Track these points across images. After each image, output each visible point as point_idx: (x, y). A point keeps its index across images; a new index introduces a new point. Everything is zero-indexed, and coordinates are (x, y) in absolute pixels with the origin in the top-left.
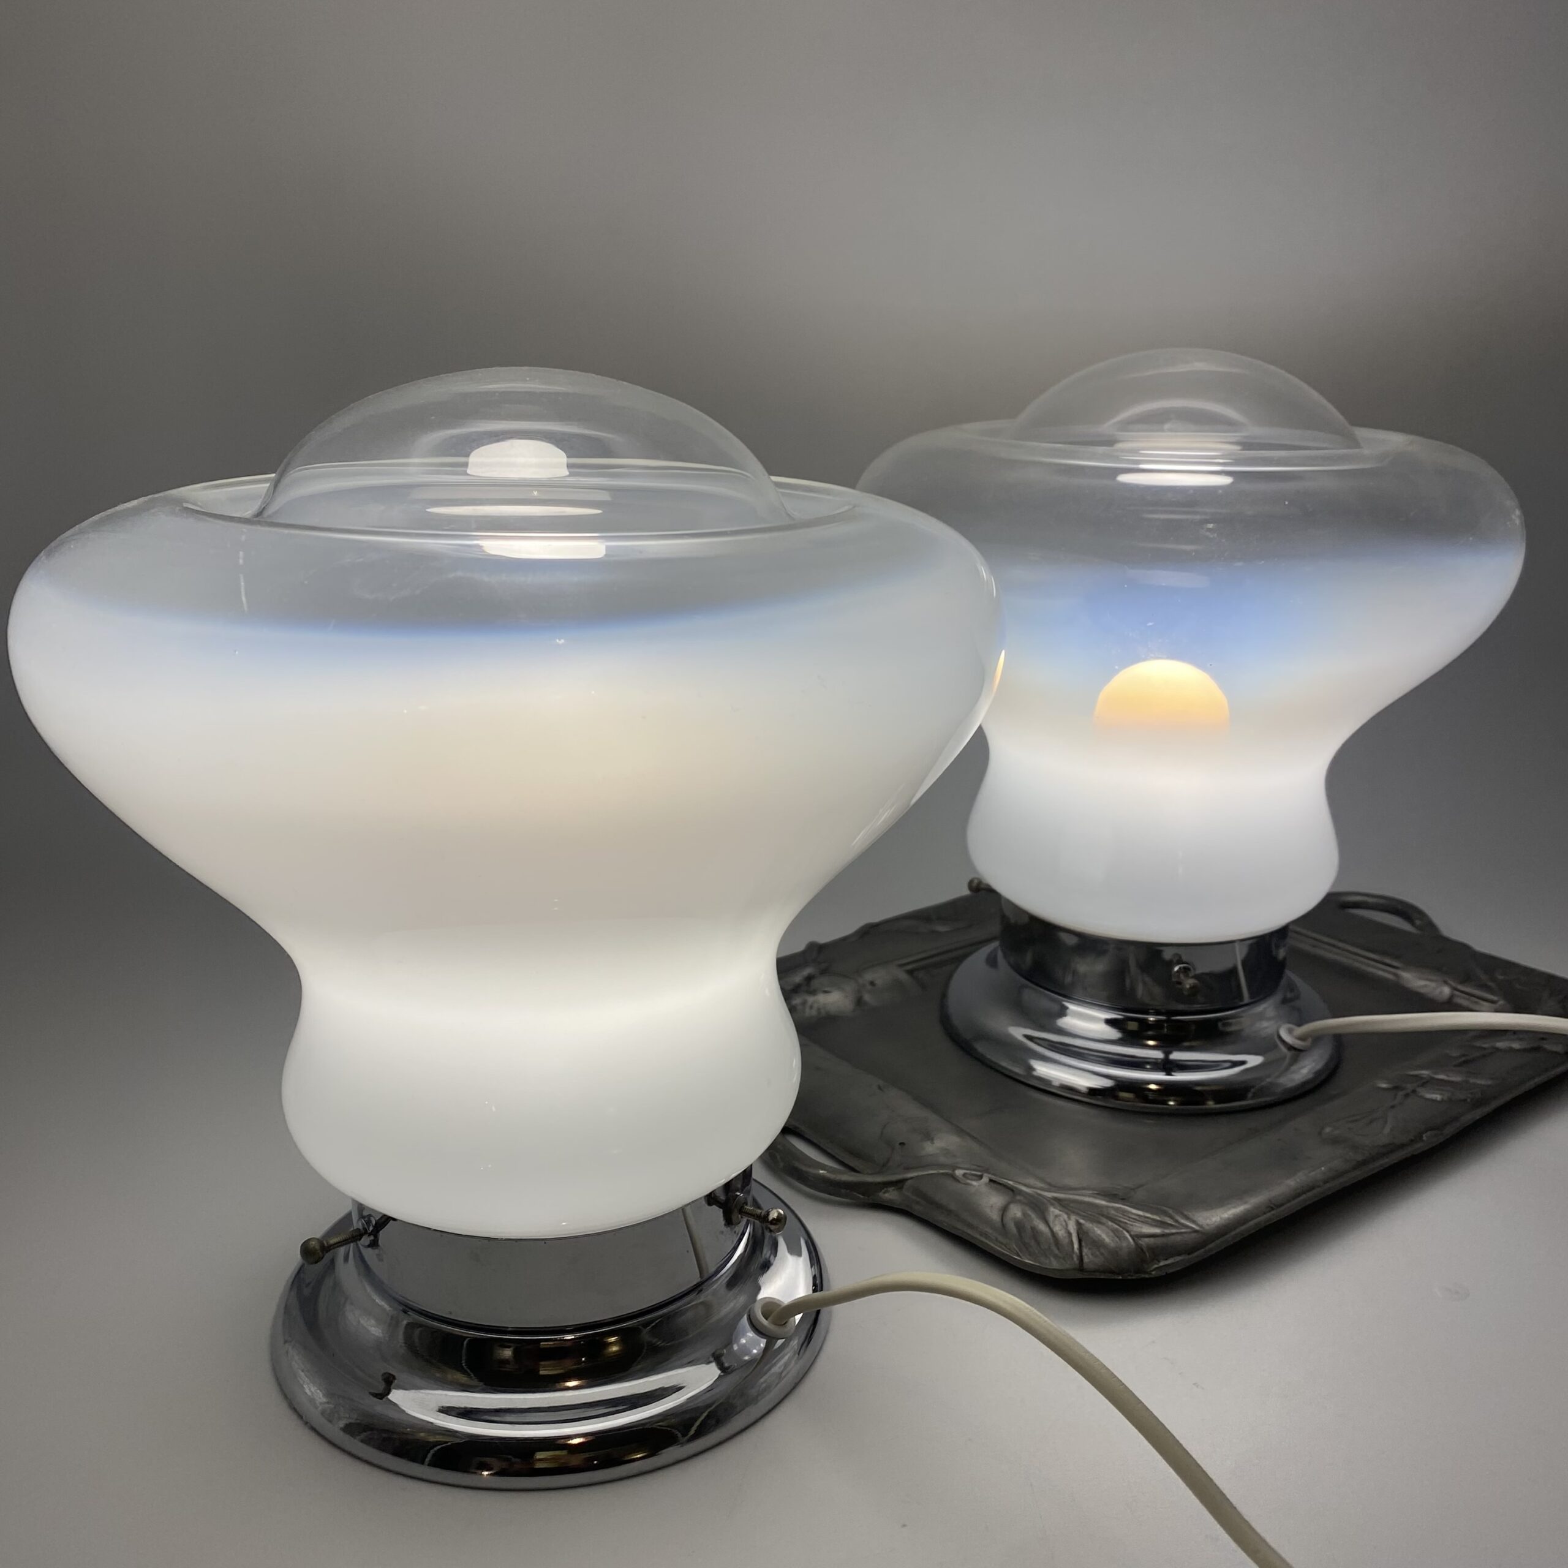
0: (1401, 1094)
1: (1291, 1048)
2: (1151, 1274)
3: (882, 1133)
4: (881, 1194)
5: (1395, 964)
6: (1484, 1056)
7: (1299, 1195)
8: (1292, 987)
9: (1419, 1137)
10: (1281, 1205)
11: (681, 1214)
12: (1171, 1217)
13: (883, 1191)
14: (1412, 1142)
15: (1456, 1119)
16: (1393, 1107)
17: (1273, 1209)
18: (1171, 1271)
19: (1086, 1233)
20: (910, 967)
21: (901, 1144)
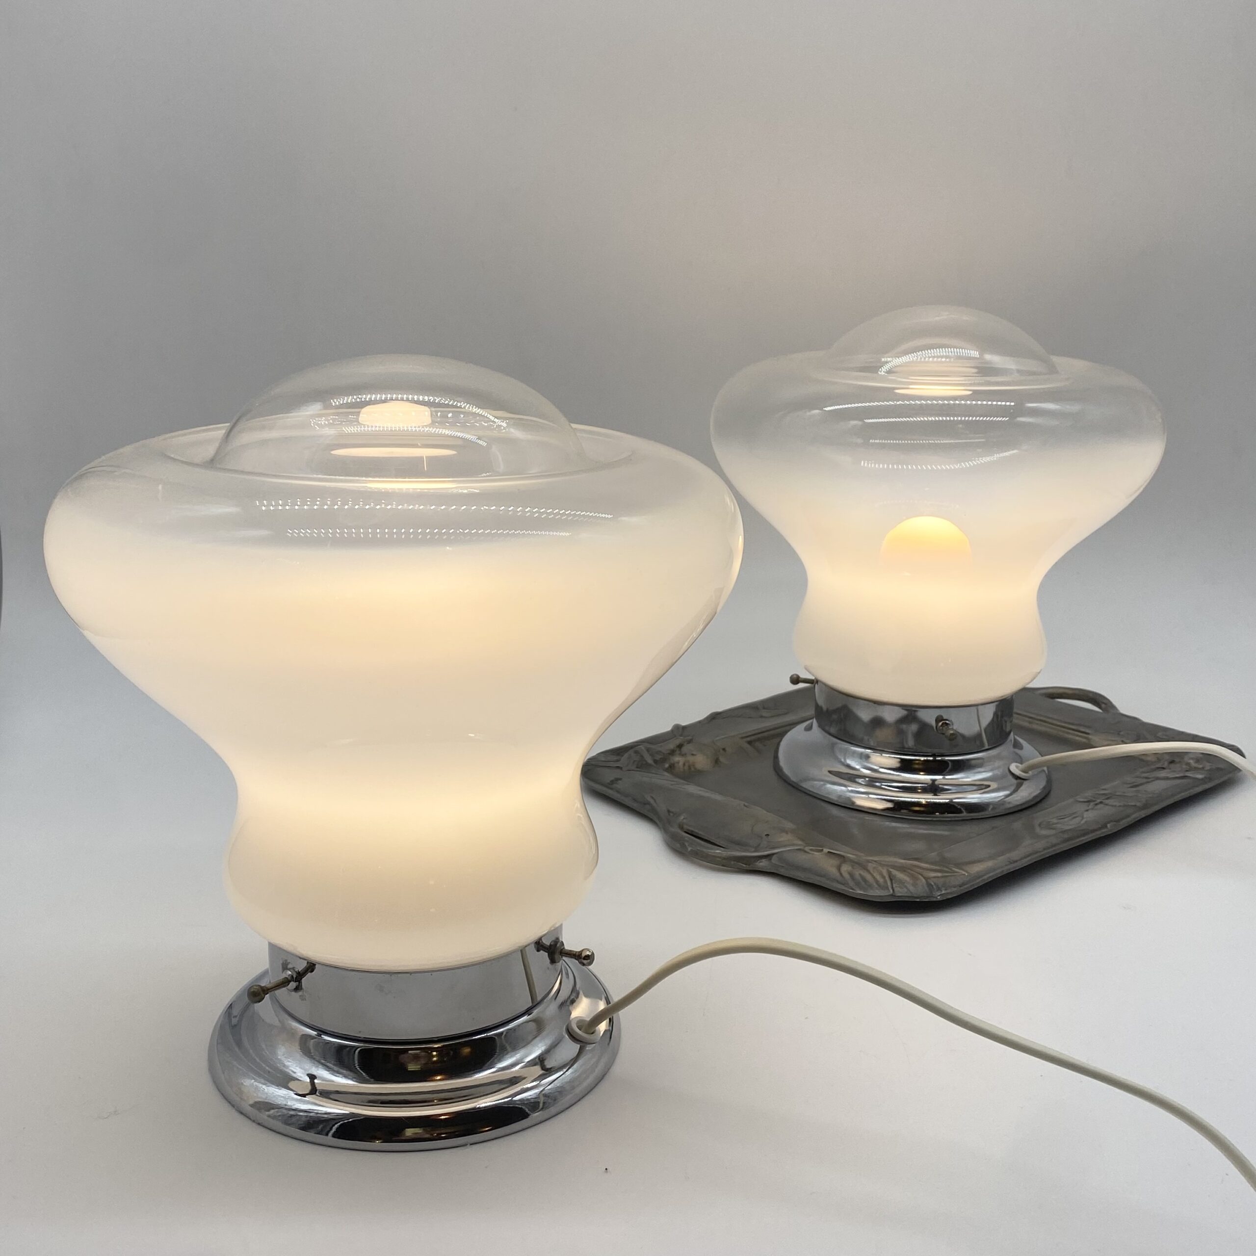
0: (1092, 804)
1: (1017, 777)
2: (937, 898)
3: (752, 830)
4: (757, 863)
5: (1087, 731)
6: (1148, 782)
7: (1029, 856)
8: (1017, 745)
9: (1105, 826)
10: (1016, 861)
11: (520, 953)
12: (947, 867)
13: (759, 861)
14: (1100, 829)
15: (1128, 816)
16: (1087, 810)
17: (1011, 863)
18: (950, 897)
19: (895, 876)
20: (749, 739)
21: (766, 835)
